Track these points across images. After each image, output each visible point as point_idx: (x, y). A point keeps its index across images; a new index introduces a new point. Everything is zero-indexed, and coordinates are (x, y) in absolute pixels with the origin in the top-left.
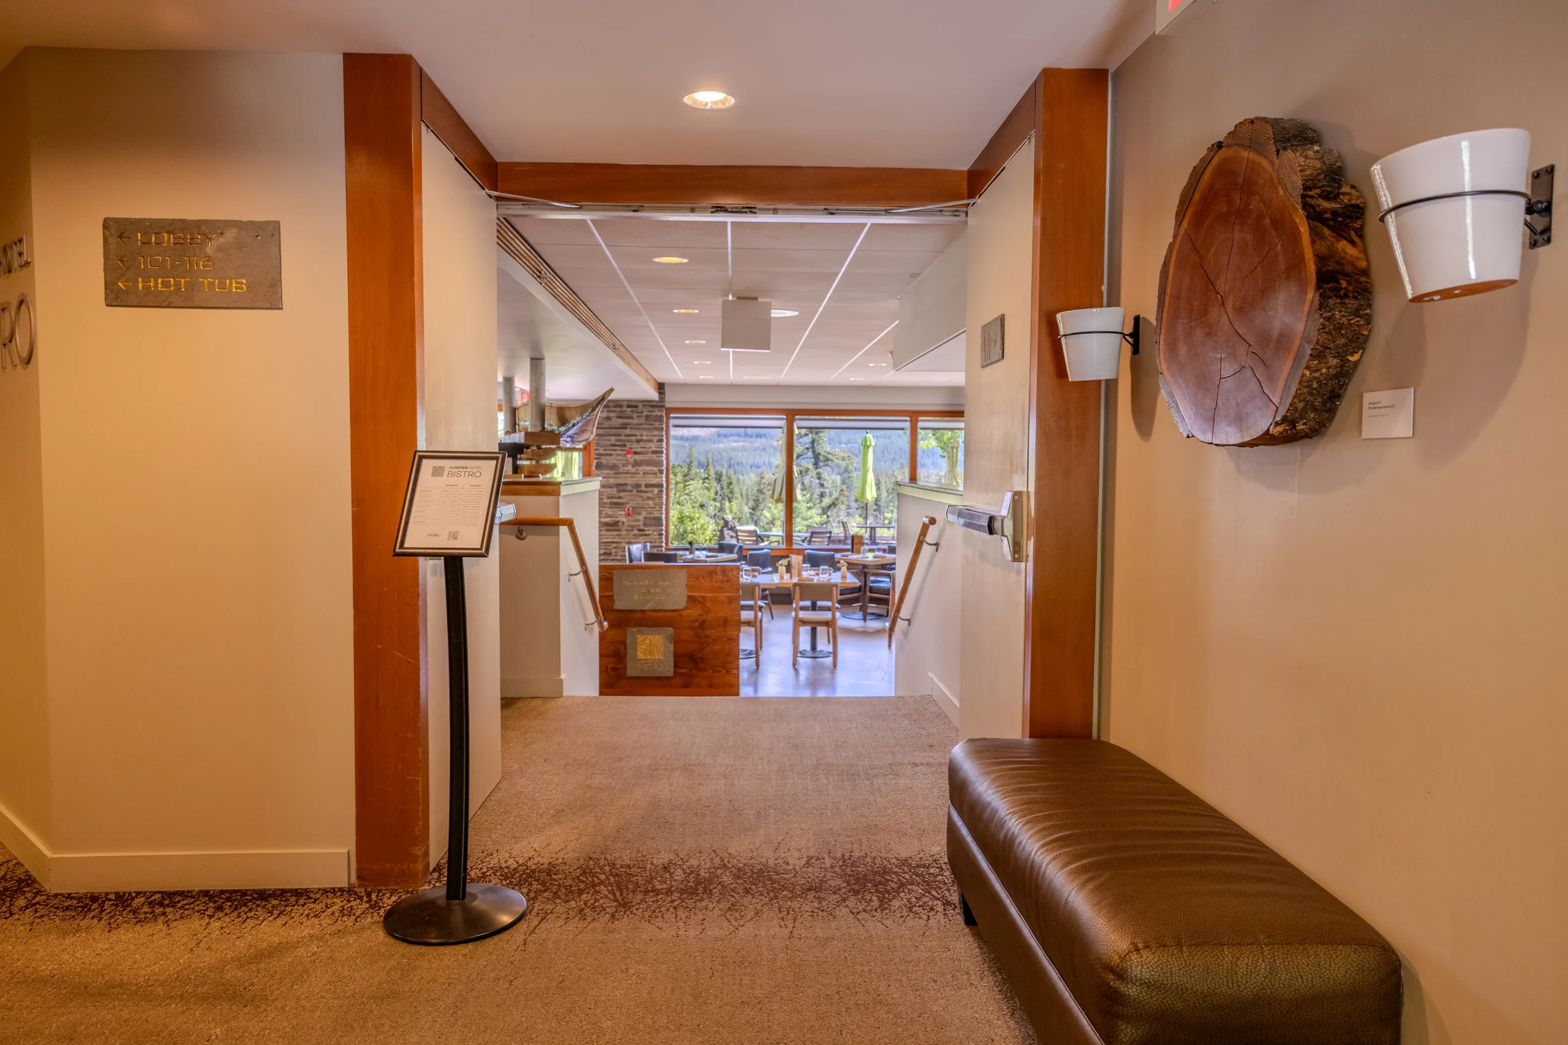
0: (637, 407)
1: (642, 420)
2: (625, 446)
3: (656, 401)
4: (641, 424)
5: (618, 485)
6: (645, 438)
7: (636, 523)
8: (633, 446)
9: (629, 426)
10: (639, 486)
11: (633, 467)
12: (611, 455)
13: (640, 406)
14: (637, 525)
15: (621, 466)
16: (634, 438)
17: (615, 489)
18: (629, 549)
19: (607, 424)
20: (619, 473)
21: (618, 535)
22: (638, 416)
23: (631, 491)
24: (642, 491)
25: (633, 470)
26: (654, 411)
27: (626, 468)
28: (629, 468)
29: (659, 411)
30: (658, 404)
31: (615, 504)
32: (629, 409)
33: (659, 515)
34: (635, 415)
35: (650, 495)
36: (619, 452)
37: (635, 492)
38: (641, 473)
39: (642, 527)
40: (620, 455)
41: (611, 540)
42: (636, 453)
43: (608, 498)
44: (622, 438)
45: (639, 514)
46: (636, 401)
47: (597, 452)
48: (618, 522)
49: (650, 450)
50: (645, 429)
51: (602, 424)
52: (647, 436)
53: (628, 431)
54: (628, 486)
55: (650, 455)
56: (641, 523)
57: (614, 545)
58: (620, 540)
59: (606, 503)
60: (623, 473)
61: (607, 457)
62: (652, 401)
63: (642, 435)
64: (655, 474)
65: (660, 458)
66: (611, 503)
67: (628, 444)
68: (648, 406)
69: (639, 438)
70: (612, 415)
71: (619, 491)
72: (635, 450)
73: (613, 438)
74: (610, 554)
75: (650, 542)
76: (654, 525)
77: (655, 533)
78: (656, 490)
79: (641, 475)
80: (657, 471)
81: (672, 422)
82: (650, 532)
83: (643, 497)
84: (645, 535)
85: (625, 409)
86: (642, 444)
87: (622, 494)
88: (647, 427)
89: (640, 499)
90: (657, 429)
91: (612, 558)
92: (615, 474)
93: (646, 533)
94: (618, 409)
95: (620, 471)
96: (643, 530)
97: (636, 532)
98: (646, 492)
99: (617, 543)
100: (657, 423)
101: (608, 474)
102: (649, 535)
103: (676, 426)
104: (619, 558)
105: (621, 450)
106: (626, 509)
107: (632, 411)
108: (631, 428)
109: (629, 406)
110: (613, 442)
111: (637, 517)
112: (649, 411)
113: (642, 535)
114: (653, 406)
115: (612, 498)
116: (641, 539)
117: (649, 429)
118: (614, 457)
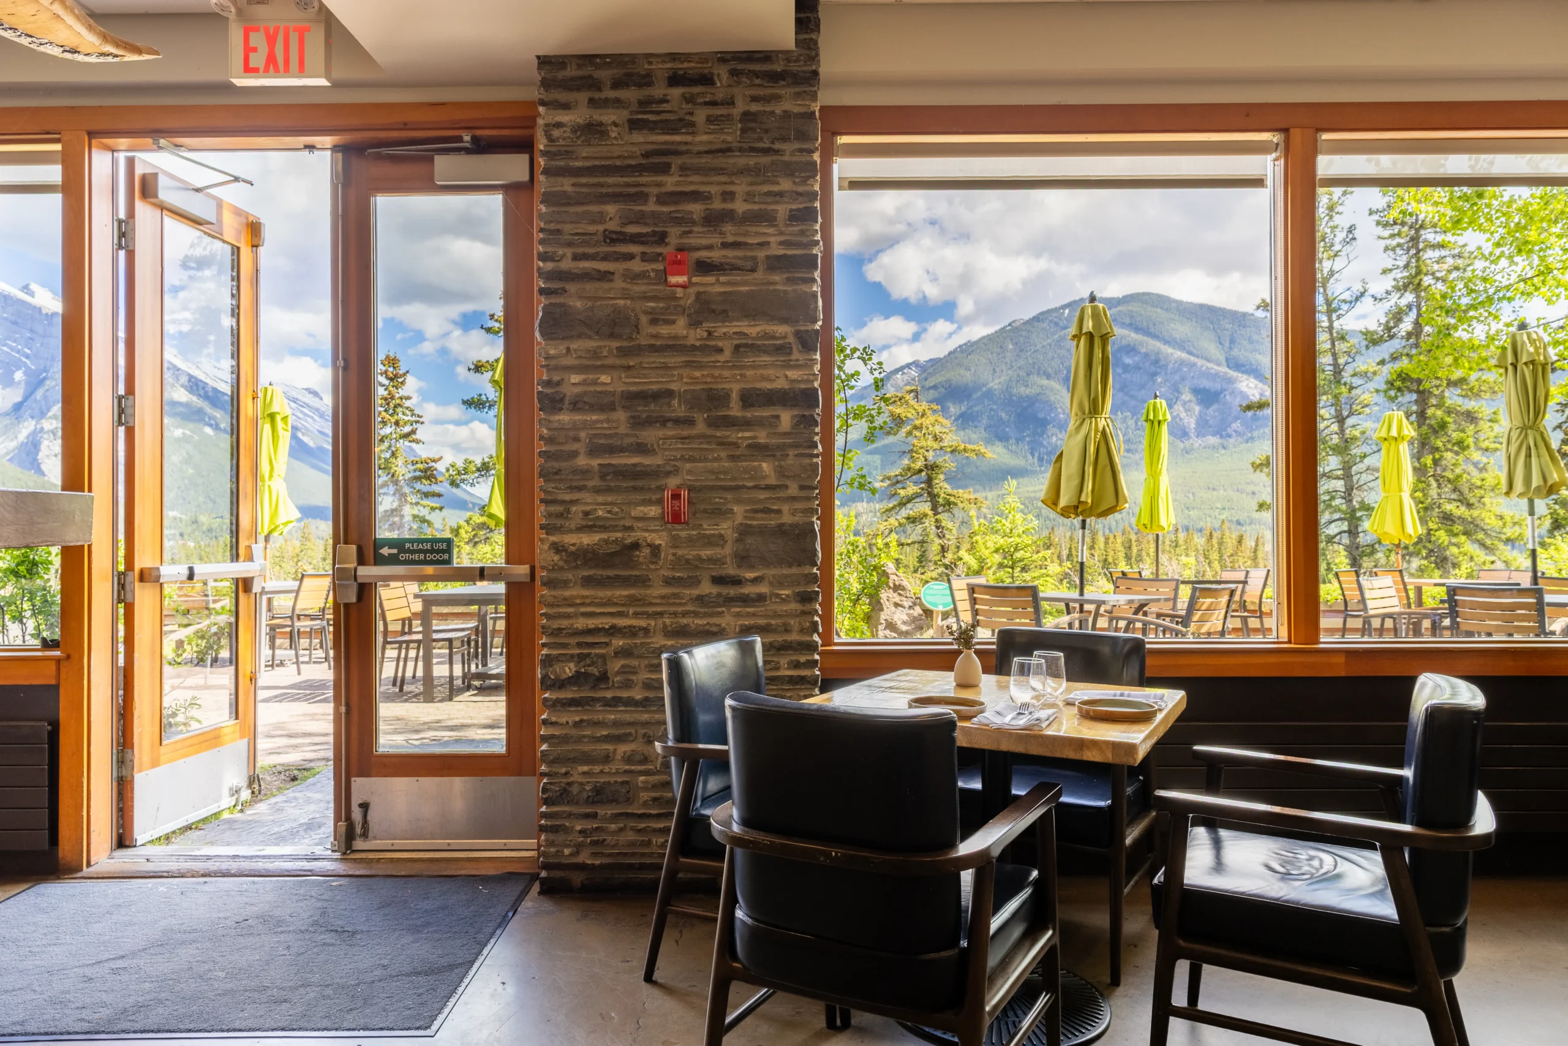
0: (706, 80)
1: (731, 136)
2: (661, 238)
3: (787, 54)
4: (726, 151)
5: (633, 398)
6: (740, 207)
7: (706, 553)
8: (692, 241)
9: (676, 161)
10: (715, 398)
11: (694, 324)
12: (605, 276)
13: (722, 73)
14: (711, 560)
15: (644, 319)
16: (696, 209)
17: (621, 415)
18: (676, 667)
19: (586, 154)
20: (639, 350)
21: (633, 601)
22: (710, 120)
23: (690, 422)
24: (729, 422)
25: (695, 336)
26: (777, 98)
27: (664, 330)
28: (680, 327)
29: (798, 95)
30: (794, 67)
31: (622, 473)
32: (676, 92)
33: (798, 519)
34: (700, 116)
35: (762, 437)
36: (637, 266)
37: (701, 427)
38: (727, 346)
39: (731, 570)
40: (643, 275)
41: (605, 622)
42: (704, 267)
43: (594, 451)
44: (651, 207)
45: (720, 513)
46: (703, 57)
47: (550, 266)
48: (636, 546)
49: (761, 254)
50: (742, 172)
51: (568, 154)
52: (749, 197)
53: (671, 182)
54: (675, 402)
55: (759, 275)
56: (728, 550)
57: (619, 642)
58: (642, 623)
59: (585, 472)
60: (653, 349)
61: (590, 287)
62: (766, 56)
63: (728, 196)
64: (783, 349)
65: (804, 288)
66: (605, 472)
67: (674, 234)
68: (757, 75)
69: (717, 205)
70: (608, 116)
71: (638, 423)
72: (703, 254)
73: (611, 209)
74: (604, 678)
75: (762, 630)
76: (781, 562)
77: (785, 592)
78: (786, 418)
79: (727, 355)
80: (791, 339)
81: (843, 167)
82: (763, 589)
83: (736, 445)
84: (745, 600)
85: (658, 91)
86: (730, 233)
87: (651, 435)
88: (751, 161)
89: (723, 454)
90: (790, 170)
91: (609, 695)
92: (623, 352)
93: (749, 590)
94: (631, 94)
95: (644, 341)
96: (737, 582)
97: (707, 588)
98: (747, 424)
99: (632, 632)
100: (787, 147)
101: (595, 354)
102: (761, 598)
103: (856, 185)
104: (638, 694)
105: (645, 257)
106: (668, 494)
107: (689, 99)
108: (684, 169)
109: (675, 80)
110: (613, 226)
111: (709, 529)
112: (755, 99)
113: (729, 601)
114: (775, 77)
115: (612, 450)
116: (727, 620)
117: (756, 172)
118: (619, 283)
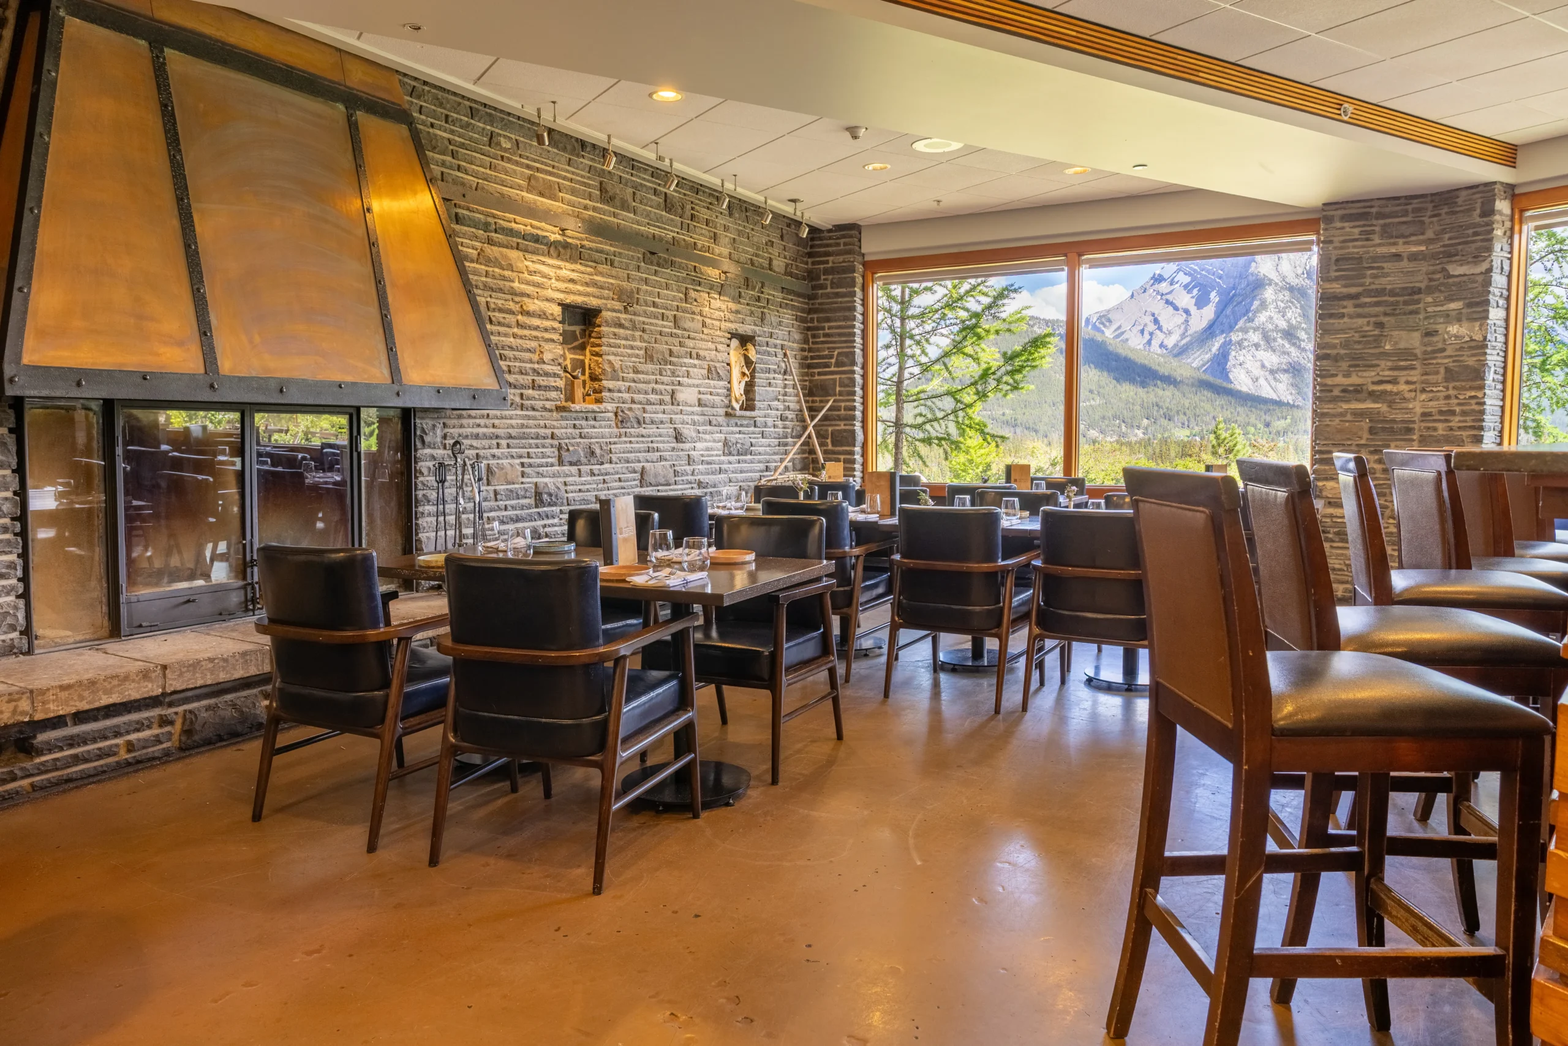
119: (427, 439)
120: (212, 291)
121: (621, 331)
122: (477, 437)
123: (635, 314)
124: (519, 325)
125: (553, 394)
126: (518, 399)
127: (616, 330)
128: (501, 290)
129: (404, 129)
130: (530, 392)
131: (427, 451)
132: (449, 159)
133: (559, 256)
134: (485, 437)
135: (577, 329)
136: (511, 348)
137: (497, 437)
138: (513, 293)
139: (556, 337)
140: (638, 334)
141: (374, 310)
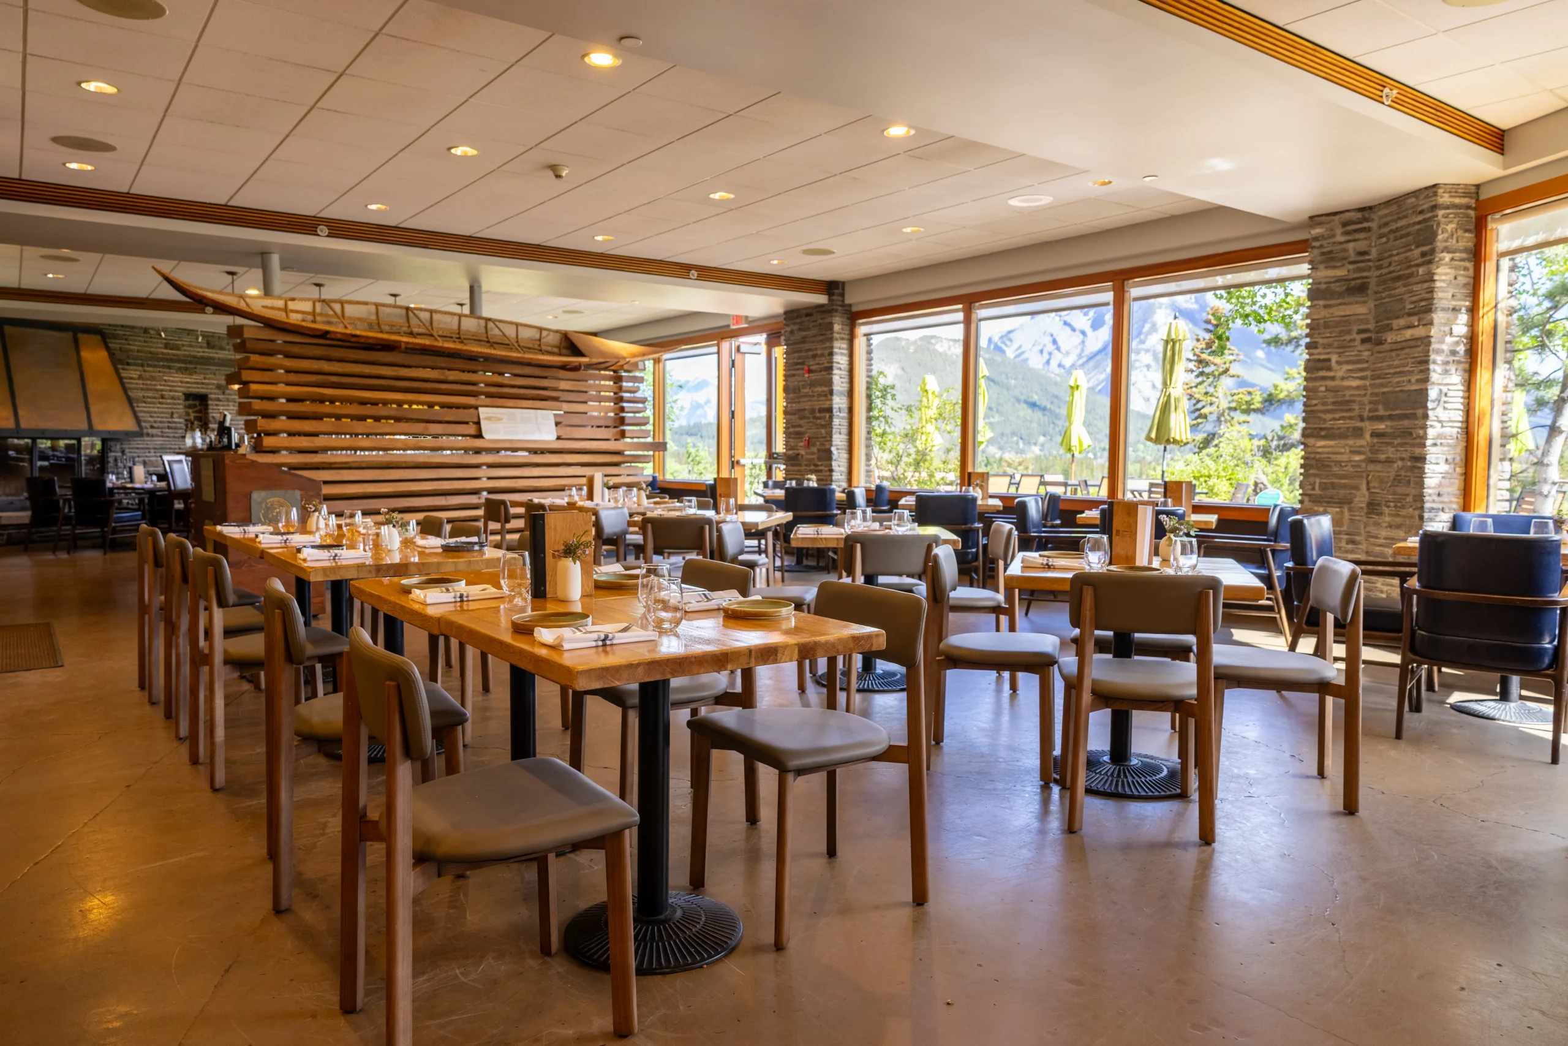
0: (811, 315)
1: (817, 331)
2: (804, 363)
3: (827, 305)
4: (816, 335)
5: (799, 411)
6: (820, 352)
7: (811, 456)
8: (810, 363)
9: (807, 340)
10: (814, 411)
11: (810, 388)
12: (794, 375)
13: (815, 312)
14: (812, 459)
15: (801, 387)
16: (811, 353)
17: (796, 416)
21: (798, 471)
22: (813, 326)
23: (809, 417)
24: (815, 418)
25: (810, 392)
26: (823, 318)
28: (807, 389)
29: (830, 316)
30: (829, 308)
31: (797, 433)
33: (828, 447)
34: (810, 324)
35: (822, 422)
36: (801, 372)
37: (811, 419)
38: (816, 395)
39: (816, 462)
40: (800, 375)
42: (812, 371)
43: (792, 427)
44: (802, 354)
45: (815, 445)
46: (809, 308)
48: (798, 454)
49: (823, 366)
50: (819, 341)
52: (821, 349)
54: (806, 412)
55: (823, 373)
56: (815, 456)
59: (791, 433)
60: (803, 396)
61: (791, 379)
62: (823, 306)
63: (817, 349)
64: (826, 395)
65: (831, 376)
66: (794, 433)
67: (807, 361)
69: (814, 352)
70: (795, 327)
71: (800, 418)
72: (812, 367)
73: (797, 355)
76: (826, 459)
77: (826, 469)
78: (828, 416)
79: (816, 398)
80: (828, 392)
81: (862, 331)
82: (823, 468)
83: (818, 425)
84: (819, 471)
85: (804, 319)
86: (817, 360)
87: (802, 422)
88: (821, 338)
89: (815, 427)
90: (828, 340)
92: (798, 398)
93: (820, 468)
94: (799, 320)
95: (801, 394)
96: (818, 465)
97: (812, 467)
98: (820, 418)
100: (827, 333)
101: (793, 398)
105: (802, 369)
106: (805, 439)
107: (809, 320)
108: (809, 342)
109: (807, 315)
110: (796, 360)
111: (813, 449)
112: (820, 319)
113: (816, 471)
114: (824, 312)
115: (795, 426)
117: (822, 341)
118: (796, 377)
119: (113, 449)
120: (19, 402)
121: (221, 403)
122: (138, 448)
123: (229, 394)
124: (160, 403)
125: (180, 431)
126: (160, 434)
127: (217, 403)
128: (151, 390)
129: (99, 337)
130: (167, 430)
131: (113, 454)
132: (124, 341)
133: (182, 373)
134: (142, 448)
135: (197, 403)
136: (155, 412)
137: (149, 448)
138: (156, 390)
139: (181, 406)
140: (231, 404)
141: (82, 405)
